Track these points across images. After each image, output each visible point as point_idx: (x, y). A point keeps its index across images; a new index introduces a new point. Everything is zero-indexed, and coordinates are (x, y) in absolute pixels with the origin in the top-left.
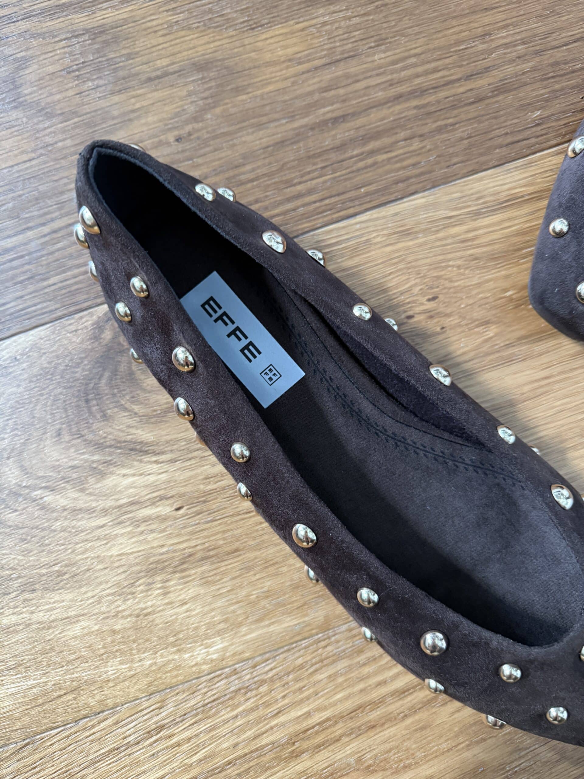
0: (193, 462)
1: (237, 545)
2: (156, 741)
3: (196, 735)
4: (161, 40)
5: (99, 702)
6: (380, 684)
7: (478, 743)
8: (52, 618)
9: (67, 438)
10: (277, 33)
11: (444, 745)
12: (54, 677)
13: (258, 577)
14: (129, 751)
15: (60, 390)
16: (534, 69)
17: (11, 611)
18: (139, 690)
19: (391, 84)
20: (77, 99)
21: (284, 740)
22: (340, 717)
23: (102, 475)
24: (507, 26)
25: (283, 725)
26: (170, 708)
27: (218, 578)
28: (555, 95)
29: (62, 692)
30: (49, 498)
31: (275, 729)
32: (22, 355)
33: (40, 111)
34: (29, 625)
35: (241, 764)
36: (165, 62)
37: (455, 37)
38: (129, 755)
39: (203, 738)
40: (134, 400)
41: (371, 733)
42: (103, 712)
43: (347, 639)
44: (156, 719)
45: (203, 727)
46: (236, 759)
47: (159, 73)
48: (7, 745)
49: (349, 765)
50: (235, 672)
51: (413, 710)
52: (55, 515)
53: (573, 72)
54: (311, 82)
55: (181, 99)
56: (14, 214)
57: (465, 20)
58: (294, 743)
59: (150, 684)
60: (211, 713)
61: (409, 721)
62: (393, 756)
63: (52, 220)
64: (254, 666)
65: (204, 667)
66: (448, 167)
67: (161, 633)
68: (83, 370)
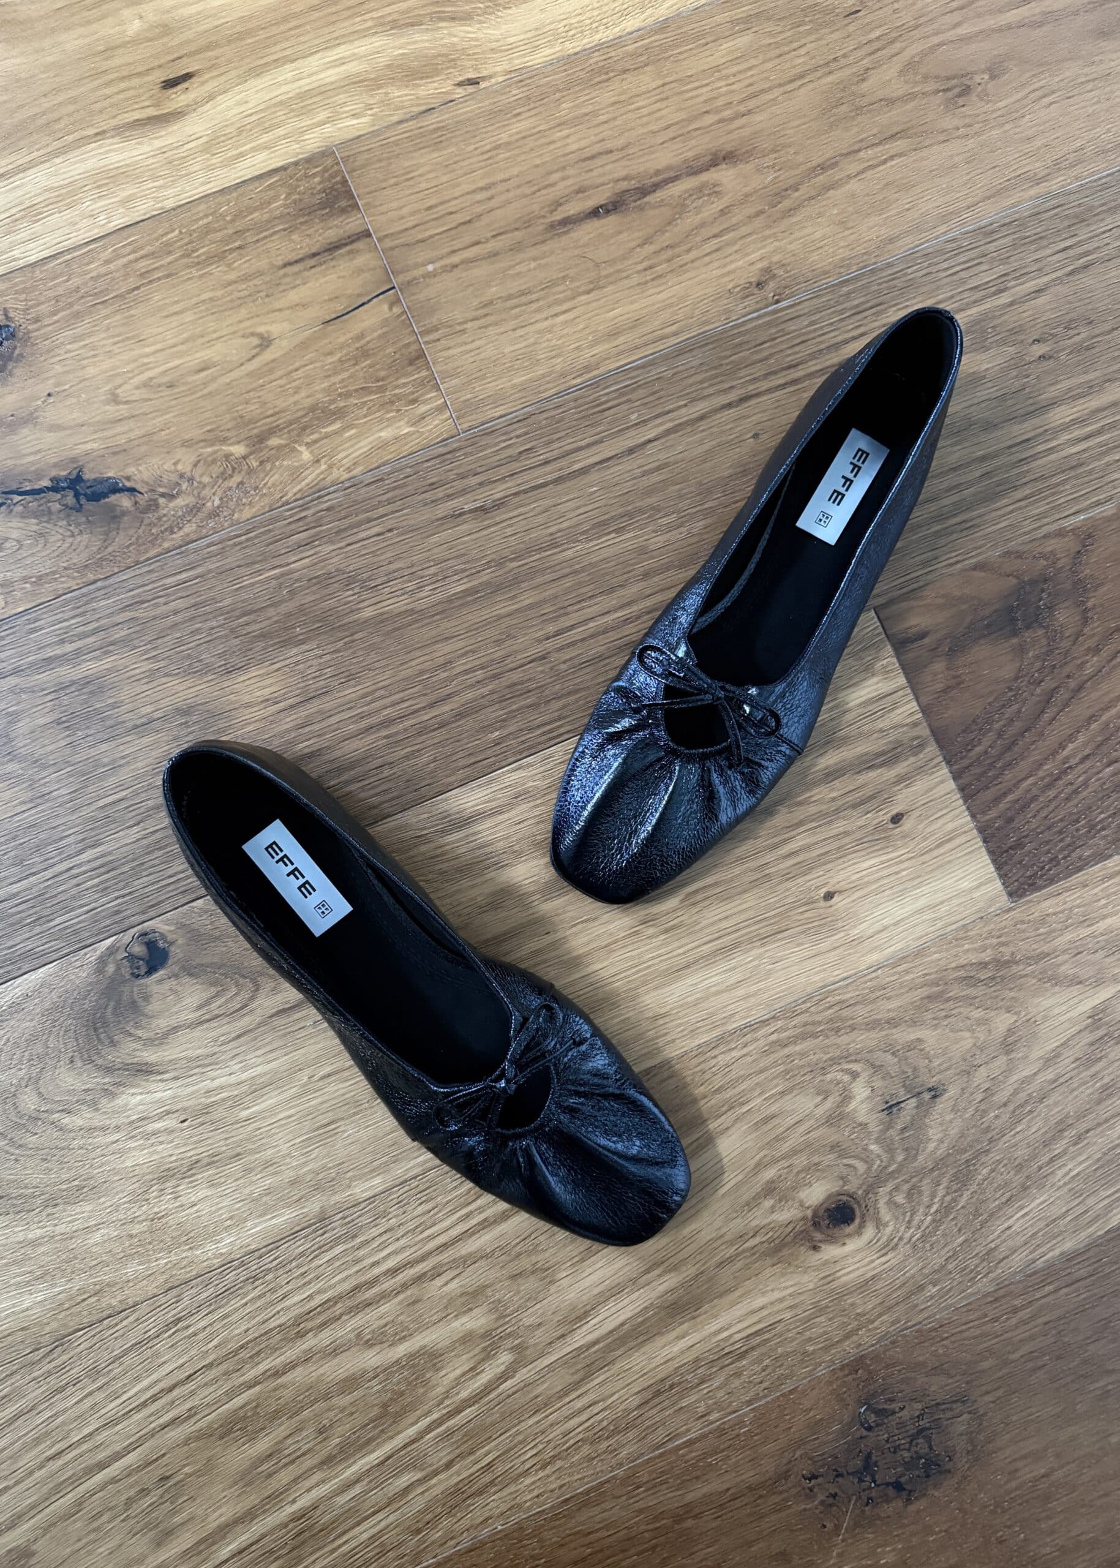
0: (194, 1078)
1: (239, 1150)
2: (174, 1333)
3: (211, 1325)
4: (145, 687)
5: (120, 1301)
6: (373, 1265)
7: (465, 1312)
8: (74, 1228)
9: (79, 1064)
10: (254, 674)
11: (435, 1317)
12: (78, 1283)
13: (259, 1176)
14: (150, 1345)
15: (70, 1022)
16: (492, 692)
17: (36, 1225)
18: (158, 1287)
19: (362, 717)
20: (68, 751)
21: (291, 1322)
22: (339, 1298)
23: (113, 1095)
24: (467, 653)
25: (289, 1308)
26: (186, 1301)
27: (223, 1180)
28: (511, 716)
29: (85, 1296)
30: (66, 1120)
31: (281, 1313)
32: (34, 991)
33: (35, 762)
34: (53, 1237)
35: (253, 1349)
36: (149, 709)
37: (419, 667)
38: (151, 1347)
39: (217, 1326)
40: (137, 1026)
41: (367, 1310)
42: (125, 1310)
43: (342, 1226)
44: (173, 1312)
45: (217, 1316)
46: (247, 1343)
47: (144, 720)
48: (38, 1349)
49: (350, 1340)
50: (243, 1264)
51: (405, 1286)
52: (72, 1134)
53: (529, 691)
54: (288, 720)
55: (168, 743)
56: (19, 862)
57: (427, 651)
58: (299, 1325)
59: (166, 1282)
60: (224, 1302)
61: (401, 1297)
62: (391, 1330)
63: (53, 865)
64: (260, 1257)
65: (215, 1261)
66: (416, 790)
67: (175, 1234)
68: (91, 1001)
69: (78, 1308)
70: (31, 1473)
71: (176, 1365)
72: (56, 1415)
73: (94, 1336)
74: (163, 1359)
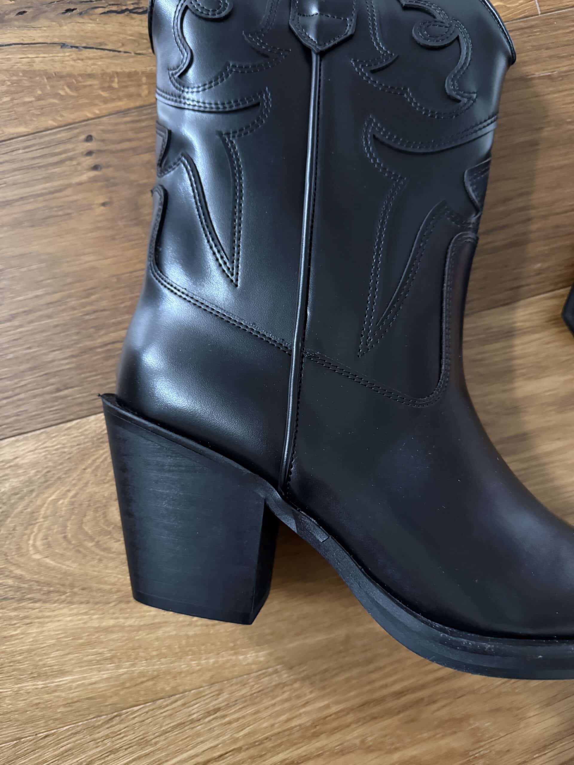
2: (213, 719)
3: (244, 717)
5: (173, 688)
6: (382, 687)
7: (450, 734)
8: (142, 623)
12: (141, 667)
14: (192, 726)
17: (111, 616)
18: (204, 681)
21: (309, 724)
22: (352, 709)
25: (309, 712)
26: (225, 695)
28: (554, 251)
29: (145, 679)
31: (303, 715)
38: (193, 728)
39: (249, 719)
41: (373, 722)
42: (175, 695)
44: (214, 703)
45: (250, 710)
46: (272, 735)
48: (100, 716)
49: (355, 744)
50: (276, 672)
51: (405, 708)
58: (315, 727)
59: (212, 677)
60: (256, 700)
61: (401, 715)
62: (389, 741)
65: (253, 667)
69: (138, 688)
71: (212, 745)
73: (147, 712)
74: (202, 739)
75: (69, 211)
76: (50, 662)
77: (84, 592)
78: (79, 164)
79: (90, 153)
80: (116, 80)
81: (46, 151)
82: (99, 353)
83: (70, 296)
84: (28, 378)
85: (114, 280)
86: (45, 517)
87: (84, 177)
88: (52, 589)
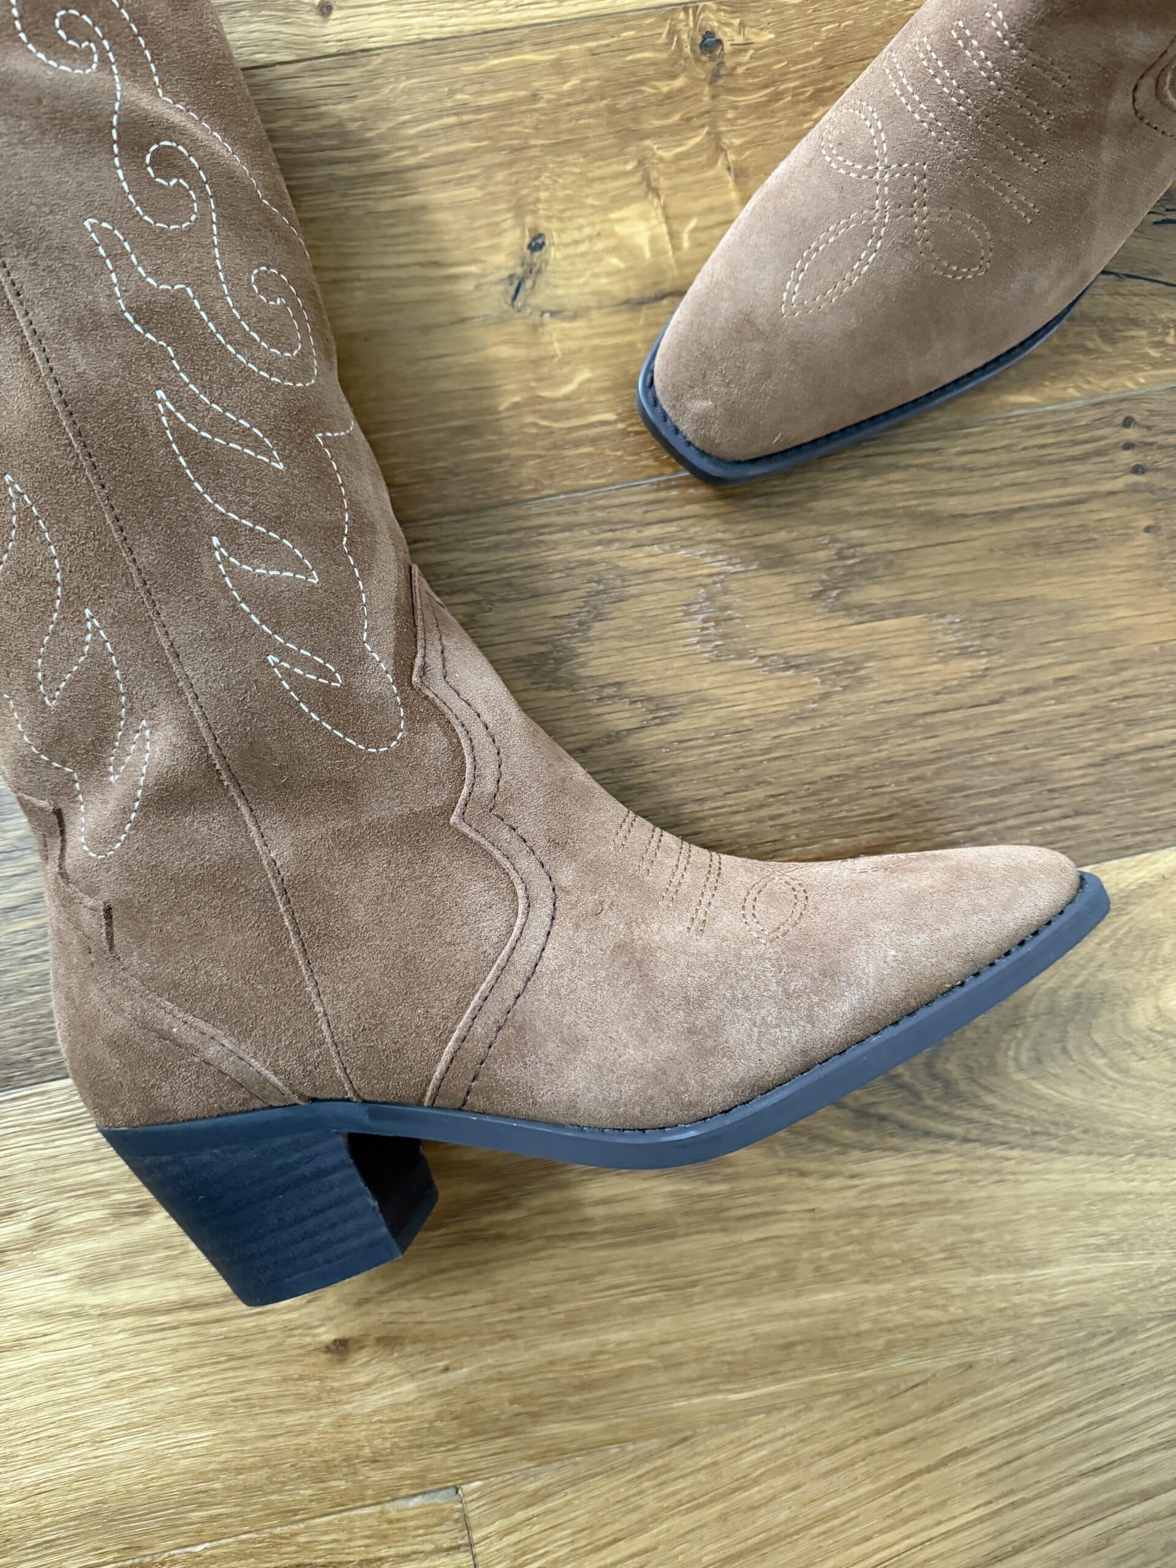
69: (1154, 1292)
70: (1057, 1488)
72: (1099, 1423)
75: (1095, 536)
76: (1030, 1244)
77: (1083, 1136)
78: (1111, 461)
79: (1128, 446)
80: (1172, 332)
81: (1063, 437)
82: (1128, 763)
83: (1091, 670)
84: (1024, 796)
85: (1156, 648)
86: (1036, 1016)
87: (1118, 484)
88: (1037, 1129)
